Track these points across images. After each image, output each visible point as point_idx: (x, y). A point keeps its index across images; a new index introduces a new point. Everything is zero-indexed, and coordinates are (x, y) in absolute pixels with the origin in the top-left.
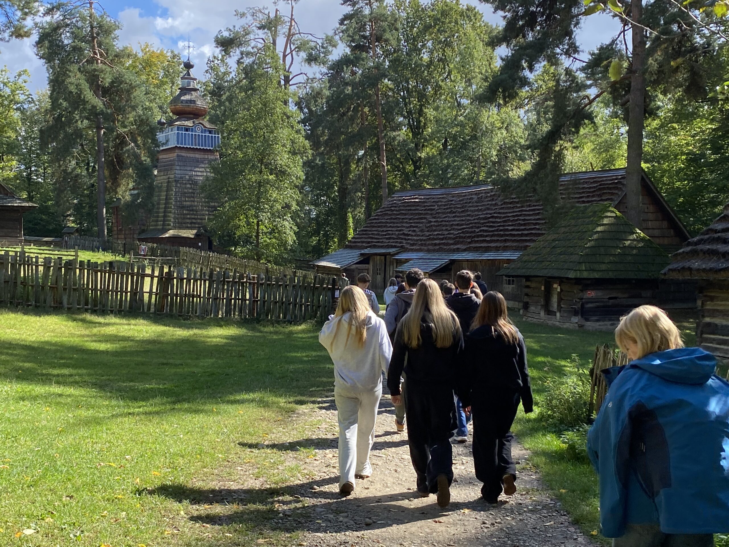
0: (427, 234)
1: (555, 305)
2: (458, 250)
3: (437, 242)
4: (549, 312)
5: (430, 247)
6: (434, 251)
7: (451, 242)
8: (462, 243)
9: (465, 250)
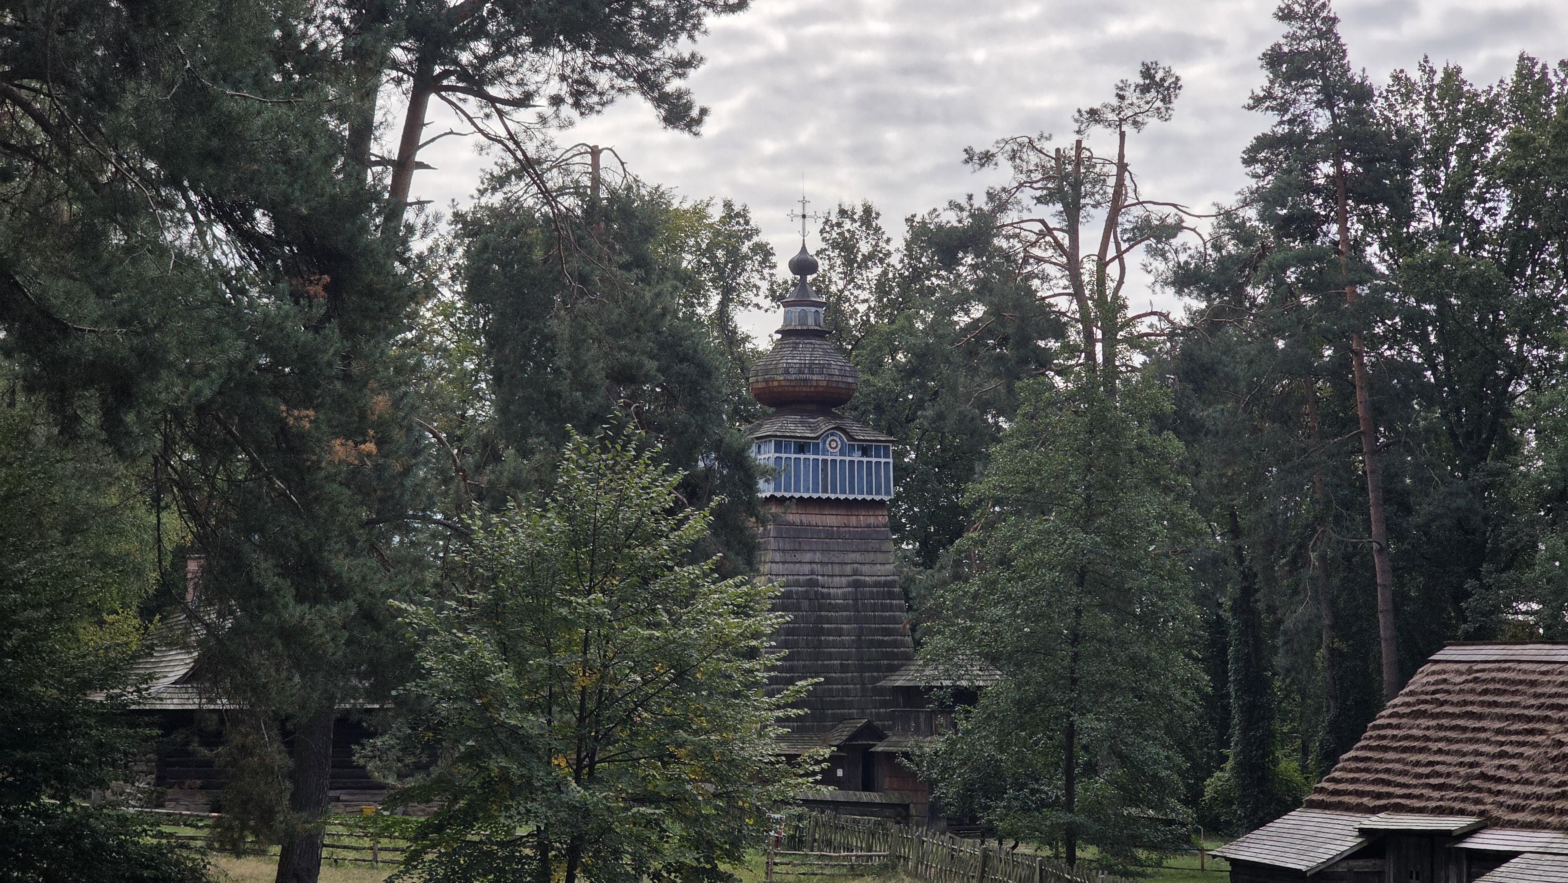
0: (1556, 777)
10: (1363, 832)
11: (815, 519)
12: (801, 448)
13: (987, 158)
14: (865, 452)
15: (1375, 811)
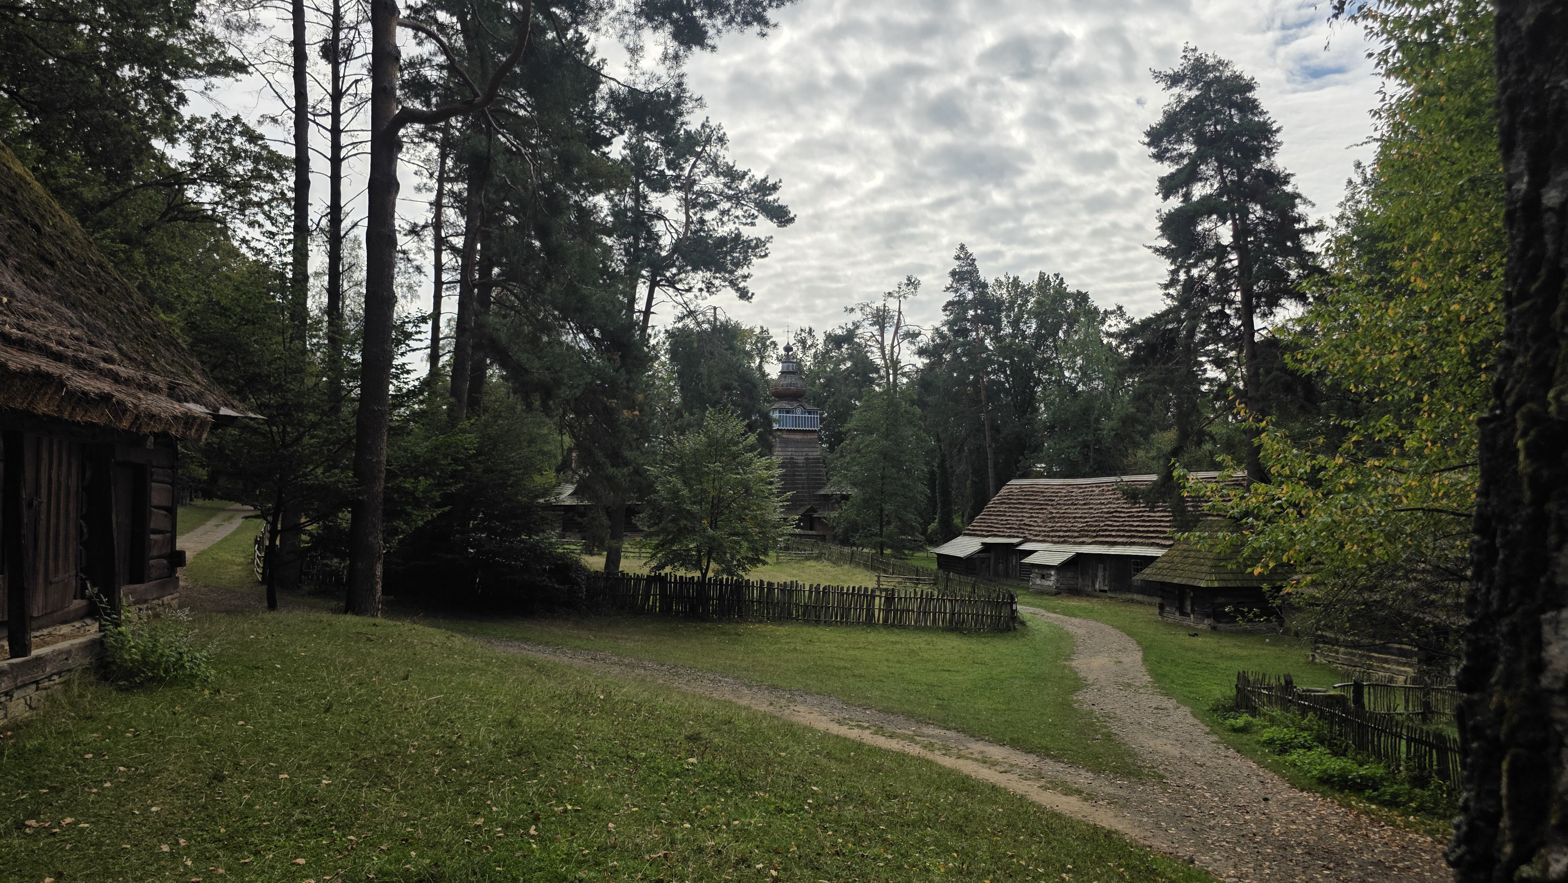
0: (1050, 525)
1: (1189, 608)
2: (1083, 543)
3: (1061, 534)
4: (1183, 613)
5: (1055, 539)
6: (1058, 543)
7: (1076, 534)
8: (1087, 536)
9: (1091, 544)
10: (983, 544)
11: (792, 436)
12: (788, 412)
13: (852, 310)
14: (810, 413)
15: (987, 536)
